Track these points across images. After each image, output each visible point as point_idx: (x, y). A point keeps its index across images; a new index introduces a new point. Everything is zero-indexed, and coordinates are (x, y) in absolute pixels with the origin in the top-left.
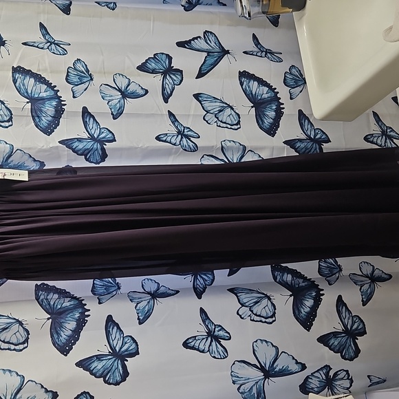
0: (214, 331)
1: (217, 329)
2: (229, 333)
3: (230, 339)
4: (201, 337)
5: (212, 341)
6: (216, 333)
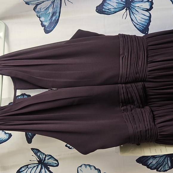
0: (45, 160)
1: (47, 158)
2: (57, 161)
3: (57, 166)
4: (33, 166)
5: (41, 168)
6: (46, 161)
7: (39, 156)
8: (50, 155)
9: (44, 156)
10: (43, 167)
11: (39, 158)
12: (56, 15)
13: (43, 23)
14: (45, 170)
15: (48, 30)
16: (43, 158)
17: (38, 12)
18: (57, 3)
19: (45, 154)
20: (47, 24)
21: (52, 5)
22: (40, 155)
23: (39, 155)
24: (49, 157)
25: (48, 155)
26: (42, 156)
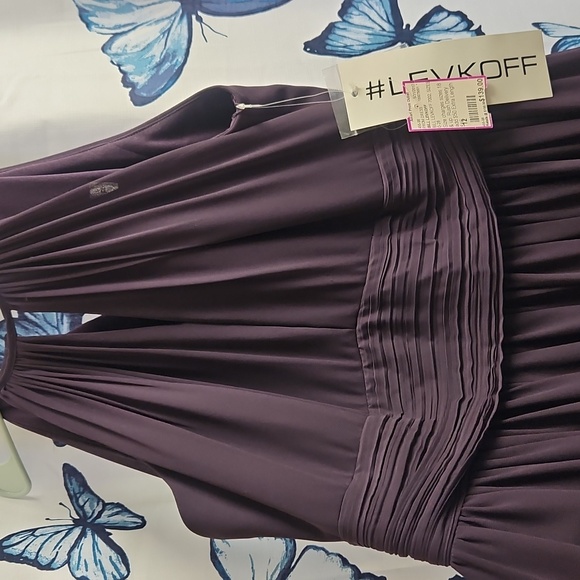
7: (82, 507)
8: (119, 505)
9: (100, 508)
10: (89, 533)
11: (81, 512)
12: (173, 60)
13: (131, 77)
14: (94, 539)
15: (145, 95)
16: (93, 513)
17: (116, 55)
18: (179, 35)
19: (103, 501)
20: (140, 80)
21: (164, 40)
22: (88, 504)
23: (82, 503)
24: (116, 510)
25: (112, 504)
26: (91, 506)
